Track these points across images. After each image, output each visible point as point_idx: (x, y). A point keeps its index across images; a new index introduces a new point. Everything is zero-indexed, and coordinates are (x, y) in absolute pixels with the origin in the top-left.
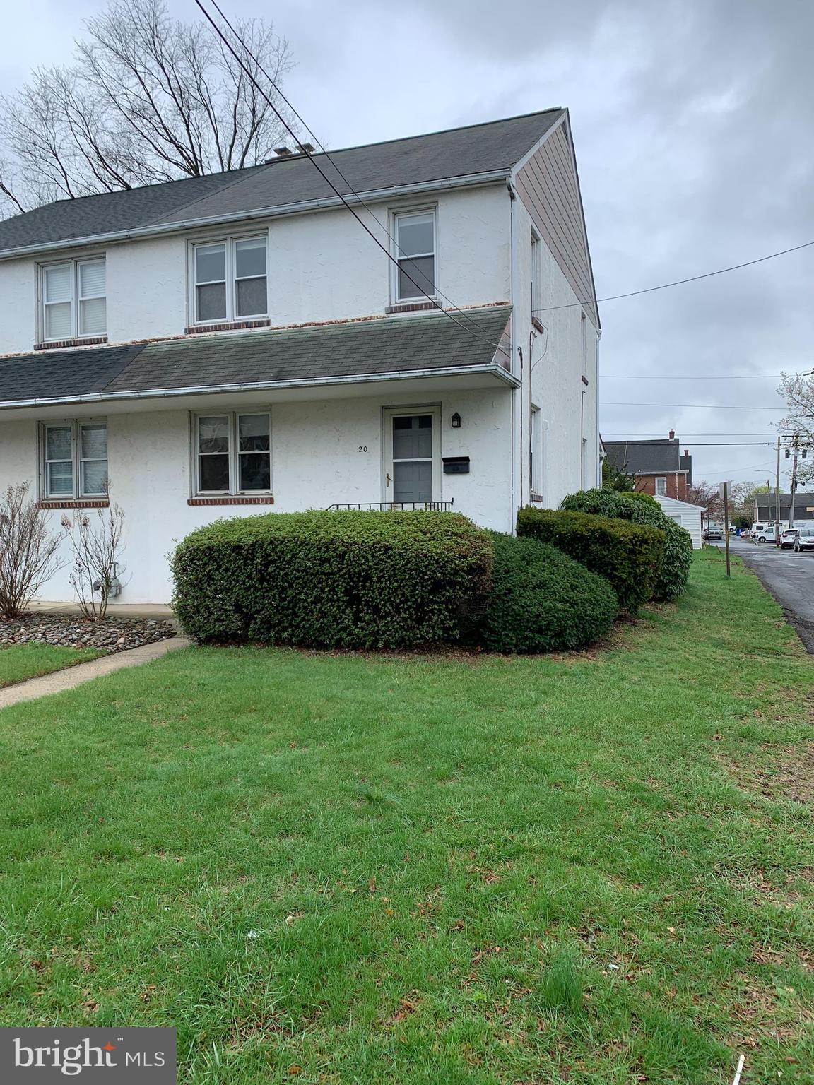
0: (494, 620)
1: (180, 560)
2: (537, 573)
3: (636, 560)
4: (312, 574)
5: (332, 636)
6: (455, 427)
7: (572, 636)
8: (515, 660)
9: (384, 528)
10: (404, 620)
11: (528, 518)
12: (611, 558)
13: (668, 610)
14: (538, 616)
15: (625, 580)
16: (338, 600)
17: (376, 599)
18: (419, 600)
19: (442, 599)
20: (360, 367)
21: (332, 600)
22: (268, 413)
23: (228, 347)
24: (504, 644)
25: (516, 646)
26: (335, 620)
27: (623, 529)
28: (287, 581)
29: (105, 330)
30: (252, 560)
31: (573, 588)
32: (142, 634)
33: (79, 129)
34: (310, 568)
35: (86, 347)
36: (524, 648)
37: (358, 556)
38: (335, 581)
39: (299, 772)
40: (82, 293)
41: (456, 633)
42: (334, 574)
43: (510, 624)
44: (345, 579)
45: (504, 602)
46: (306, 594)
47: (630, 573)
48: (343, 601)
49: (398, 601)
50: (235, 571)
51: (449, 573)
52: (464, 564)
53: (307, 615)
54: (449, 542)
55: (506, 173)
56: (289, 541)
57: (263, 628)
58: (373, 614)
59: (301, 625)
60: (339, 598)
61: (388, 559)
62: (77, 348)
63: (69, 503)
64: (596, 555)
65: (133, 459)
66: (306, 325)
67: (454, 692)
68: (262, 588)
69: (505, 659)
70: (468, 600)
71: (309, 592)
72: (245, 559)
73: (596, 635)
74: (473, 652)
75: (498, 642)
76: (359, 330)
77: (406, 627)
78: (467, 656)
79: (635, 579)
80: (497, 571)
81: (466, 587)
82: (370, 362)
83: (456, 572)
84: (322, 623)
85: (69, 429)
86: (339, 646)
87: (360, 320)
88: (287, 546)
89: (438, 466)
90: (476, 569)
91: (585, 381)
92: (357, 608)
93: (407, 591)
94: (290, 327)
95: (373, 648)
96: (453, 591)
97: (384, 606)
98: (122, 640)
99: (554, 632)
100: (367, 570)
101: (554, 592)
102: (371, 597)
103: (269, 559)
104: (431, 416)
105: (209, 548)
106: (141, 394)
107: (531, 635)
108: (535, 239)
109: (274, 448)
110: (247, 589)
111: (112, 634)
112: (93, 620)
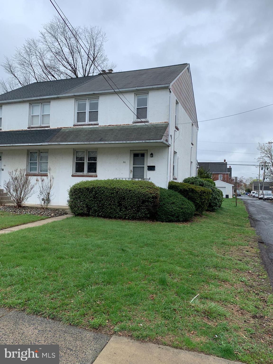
0: (159, 212)
1: (71, 192)
2: (172, 199)
3: (202, 198)
4: (108, 197)
5: (114, 214)
6: (151, 157)
7: (181, 218)
8: (165, 223)
9: (129, 185)
10: (134, 211)
11: (171, 184)
12: (194, 197)
13: (213, 214)
14: (172, 212)
15: (199, 203)
16: (116, 205)
17: (126, 205)
18: (138, 205)
19: (145, 205)
20: (125, 139)
21: (114, 205)
22: (97, 150)
23: (86, 131)
24: (162, 219)
25: (165, 220)
26: (115, 210)
27: (199, 189)
28: (101, 199)
29: (49, 124)
30: (92, 192)
31: (182, 204)
32: (58, 213)
33: (39, 57)
34: (108, 195)
35: (43, 128)
36: (167, 220)
37: (122, 192)
38: (115, 199)
39: (105, 244)
40: (43, 113)
41: (148, 215)
42: (115, 197)
43: (164, 213)
44: (118, 199)
45: (162, 207)
46: (107, 202)
47: (200, 201)
48: (117, 205)
49: (132, 205)
50: (87, 195)
51: (147, 198)
52: (151, 196)
53: (107, 208)
54: (147, 189)
55: (168, 85)
56: (102, 188)
57: (94, 212)
58: (125, 209)
59: (105, 211)
60: (116, 204)
61: (130, 193)
62: (41, 129)
63: (36, 175)
64: (190, 196)
65: (56, 162)
66: (109, 125)
67: (146, 230)
68: (94, 200)
69: (162, 223)
70: (152, 206)
71: (108, 202)
72: (90, 192)
73: (188, 218)
74: (153, 221)
75: (160, 218)
76: (125, 128)
77: (134, 213)
78: (151, 222)
79: (201, 203)
80: (161, 199)
81: (151, 202)
82: (128, 137)
83: (149, 198)
84: (111, 211)
85: (37, 153)
86: (115, 218)
87: (125, 125)
88: (102, 189)
89: (146, 168)
90: (154, 197)
91: (192, 144)
92: (121, 207)
93: (135, 203)
94: (104, 126)
95: (125, 219)
96: (148, 203)
97: (128, 207)
98: (53, 214)
99: (176, 216)
100: (124, 197)
101: (177, 205)
102: (125, 204)
103: (97, 192)
104: (144, 153)
105: (80, 189)
106: (60, 144)
107: (169, 217)
108: (177, 103)
109: (98, 161)
110: (90, 201)
111: (50, 212)
112: (44, 209)
